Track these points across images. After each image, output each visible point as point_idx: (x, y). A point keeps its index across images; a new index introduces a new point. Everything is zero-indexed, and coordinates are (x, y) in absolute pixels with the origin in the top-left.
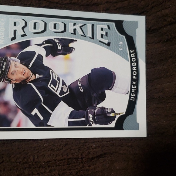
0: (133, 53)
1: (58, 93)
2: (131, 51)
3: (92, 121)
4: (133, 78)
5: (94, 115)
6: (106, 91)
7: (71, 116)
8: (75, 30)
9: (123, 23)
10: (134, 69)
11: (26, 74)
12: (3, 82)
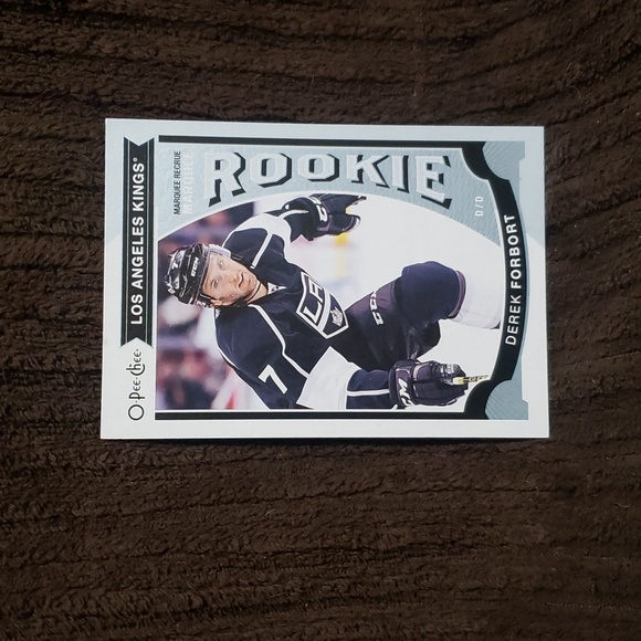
0: (511, 222)
1: (320, 329)
2: (506, 219)
3: (407, 395)
4: (512, 287)
5: (411, 382)
7: (353, 385)
8: (360, 172)
9: (484, 148)
10: (515, 263)
11: (245, 284)
12: (192, 303)
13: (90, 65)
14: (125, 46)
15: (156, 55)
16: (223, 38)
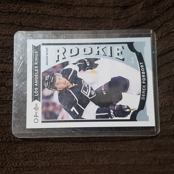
0: (142, 64)
1: (88, 96)
2: (141, 64)
3: (113, 115)
4: (143, 83)
5: (114, 111)
6: (123, 93)
7: (97, 112)
8: (98, 52)
9: (133, 44)
10: (143, 76)
11: (66, 84)
12: (51, 90)
13: (19, 15)
14: (29, 10)
15: (38, 12)
16: (56, 7)
